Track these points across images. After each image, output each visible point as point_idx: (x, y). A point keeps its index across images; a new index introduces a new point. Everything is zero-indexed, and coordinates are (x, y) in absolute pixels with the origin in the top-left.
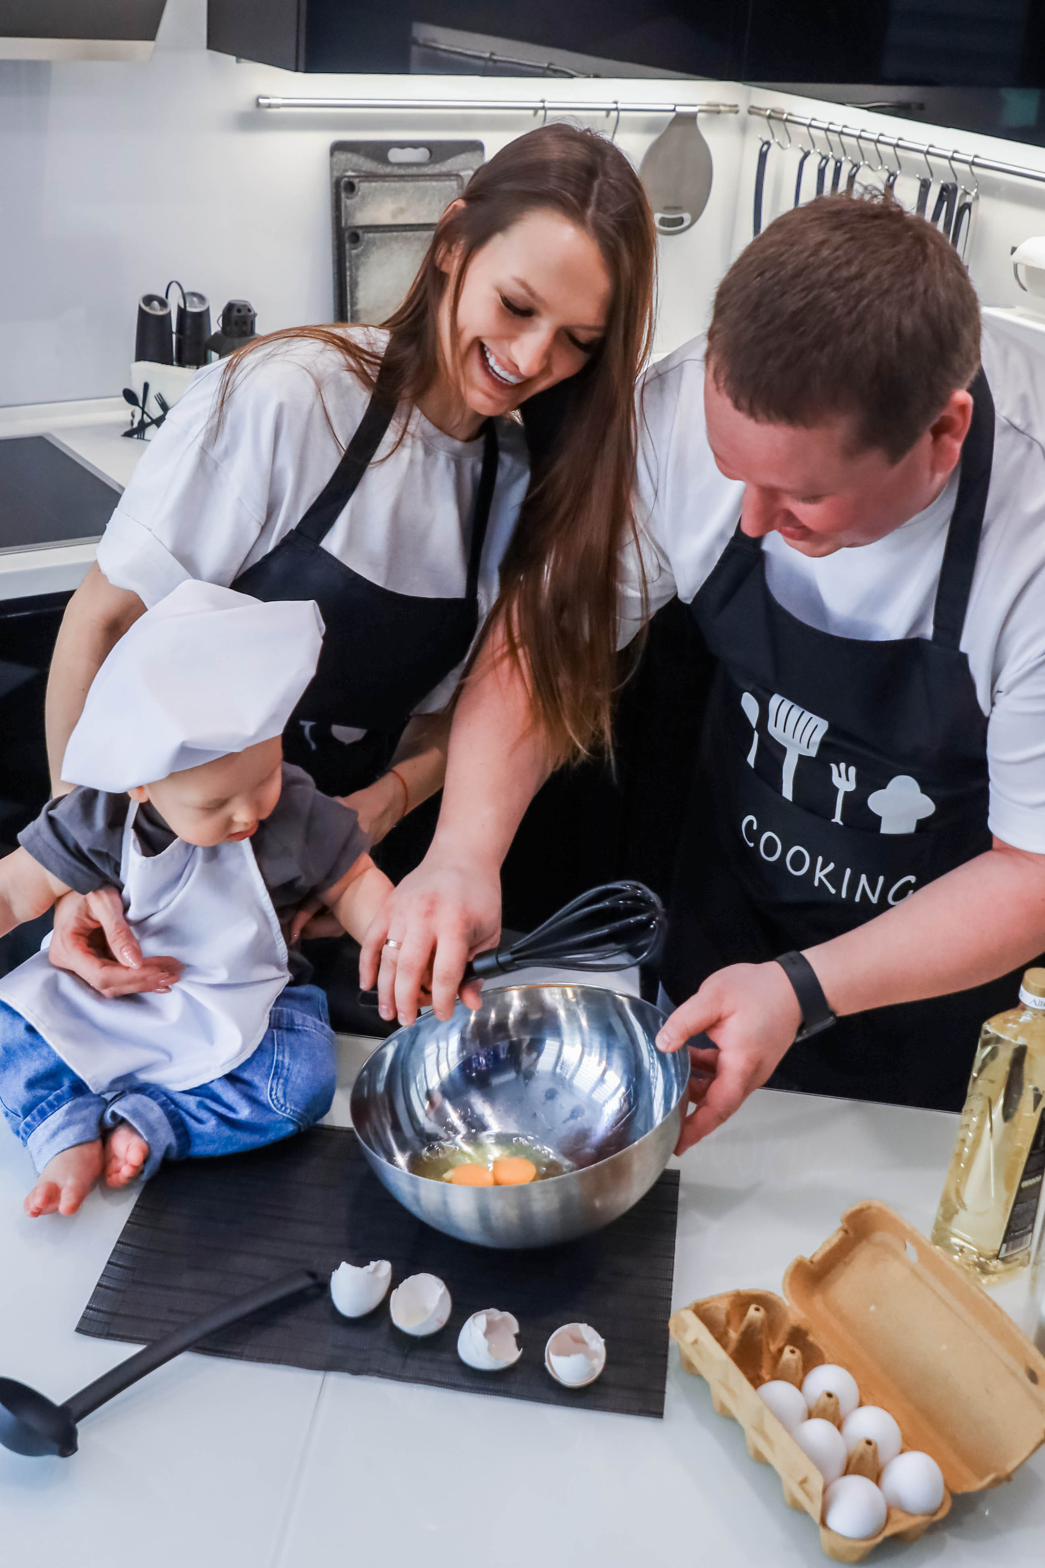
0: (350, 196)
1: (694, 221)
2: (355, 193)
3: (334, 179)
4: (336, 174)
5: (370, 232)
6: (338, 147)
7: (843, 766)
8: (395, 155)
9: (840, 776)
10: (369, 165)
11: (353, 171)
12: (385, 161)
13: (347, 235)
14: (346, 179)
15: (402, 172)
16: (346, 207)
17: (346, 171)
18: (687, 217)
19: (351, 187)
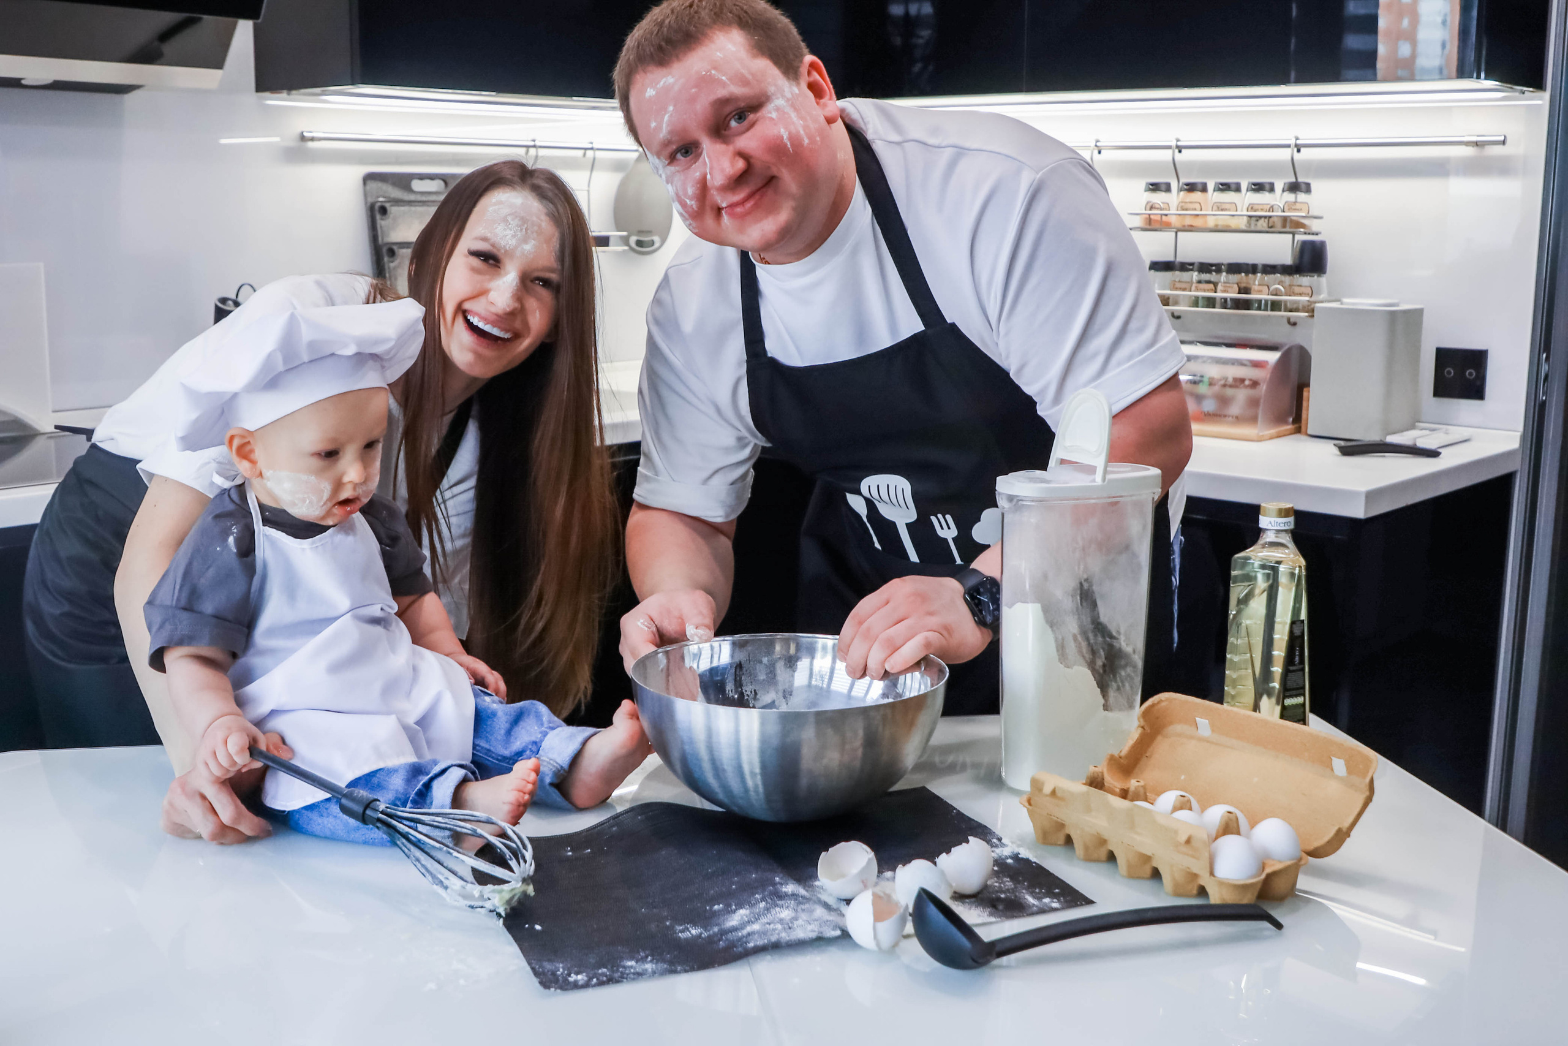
0: (384, 217)
1: (663, 242)
2: (387, 216)
3: (369, 204)
4: (370, 200)
5: (404, 248)
6: (369, 178)
7: (940, 516)
8: (417, 185)
9: (942, 528)
10: (396, 193)
11: (384, 197)
12: (408, 188)
13: (384, 250)
14: (379, 204)
15: (424, 198)
16: (381, 227)
17: (378, 197)
18: (656, 239)
19: (384, 211)
